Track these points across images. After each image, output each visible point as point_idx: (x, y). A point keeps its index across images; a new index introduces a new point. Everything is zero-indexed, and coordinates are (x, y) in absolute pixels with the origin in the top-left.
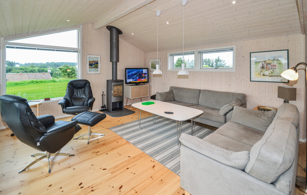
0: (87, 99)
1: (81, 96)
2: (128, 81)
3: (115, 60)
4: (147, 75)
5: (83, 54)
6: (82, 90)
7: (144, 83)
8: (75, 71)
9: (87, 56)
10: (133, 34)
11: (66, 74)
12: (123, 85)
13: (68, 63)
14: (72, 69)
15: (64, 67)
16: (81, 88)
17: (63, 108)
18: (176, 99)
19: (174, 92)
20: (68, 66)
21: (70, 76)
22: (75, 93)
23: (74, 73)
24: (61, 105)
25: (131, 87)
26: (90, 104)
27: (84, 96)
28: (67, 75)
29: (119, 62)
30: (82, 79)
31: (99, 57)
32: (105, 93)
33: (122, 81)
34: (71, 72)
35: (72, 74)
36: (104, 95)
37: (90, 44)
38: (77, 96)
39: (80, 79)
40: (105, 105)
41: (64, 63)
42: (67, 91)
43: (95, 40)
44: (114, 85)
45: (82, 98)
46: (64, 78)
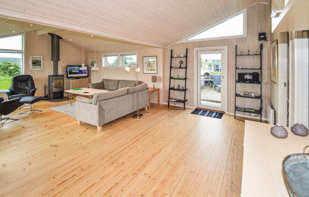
0: (30, 89)
1: (25, 88)
2: (69, 76)
3: (56, 60)
4: (87, 71)
5: (26, 55)
6: (25, 83)
7: (85, 77)
8: (18, 68)
9: (30, 56)
10: (71, 40)
11: (6, 72)
12: (63, 79)
13: (8, 58)
14: (16, 66)
15: (3, 64)
16: (24, 81)
17: (9, 96)
18: (105, 88)
19: (104, 82)
20: (10, 63)
21: (13, 73)
22: (19, 86)
23: (17, 71)
24: (7, 94)
25: (71, 80)
26: (32, 92)
27: (27, 88)
28: (8, 73)
29: (59, 61)
30: (25, 74)
31: (42, 57)
32: (47, 85)
33: (63, 76)
34: (14, 69)
35: (15, 72)
36: (46, 87)
37: (34, 47)
38: (21, 87)
39: (23, 74)
40: (47, 95)
41: (3, 58)
42: (12, 84)
43: (38, 44)
44: (54, 79)
45: (25, 89)
46: (4, 77)
